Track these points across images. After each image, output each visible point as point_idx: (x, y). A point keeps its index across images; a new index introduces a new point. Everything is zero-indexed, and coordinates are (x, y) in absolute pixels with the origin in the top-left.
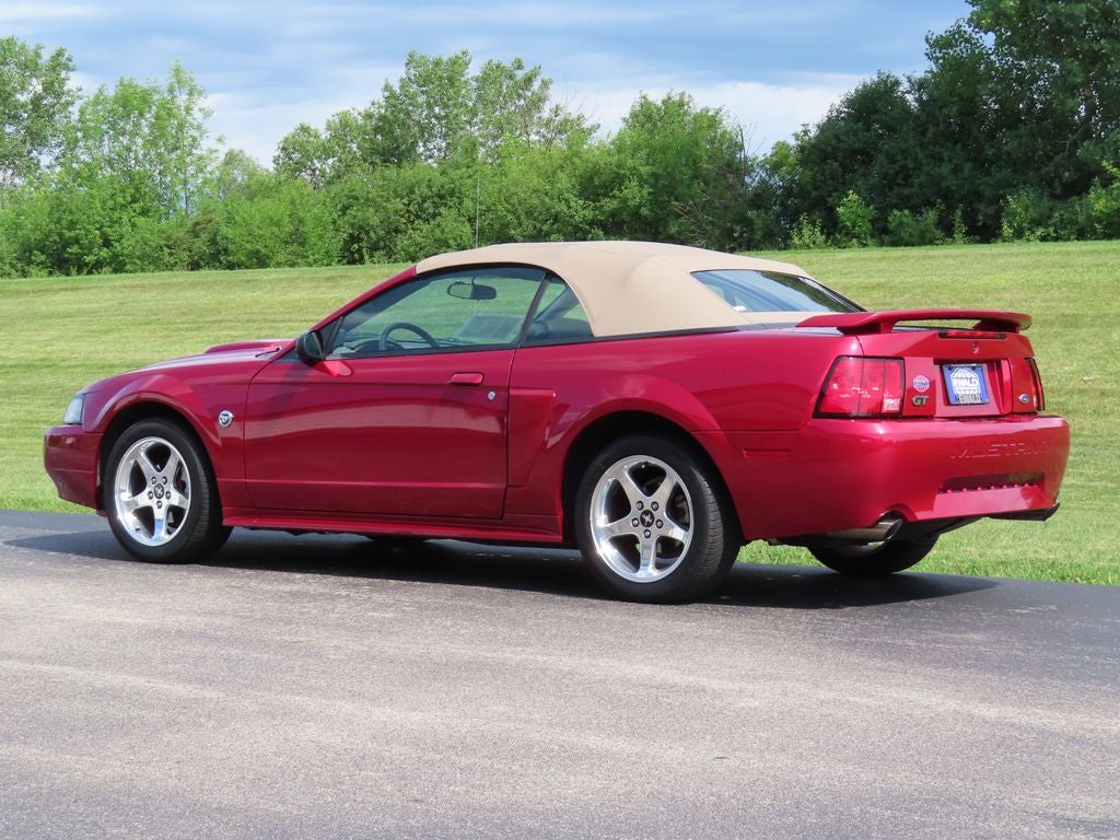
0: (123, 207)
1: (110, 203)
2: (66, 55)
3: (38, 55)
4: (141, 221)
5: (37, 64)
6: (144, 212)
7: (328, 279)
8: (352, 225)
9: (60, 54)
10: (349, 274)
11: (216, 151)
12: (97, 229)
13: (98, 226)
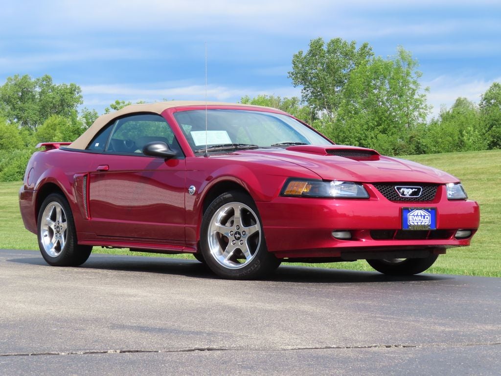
0: (373, 129)
1: (365, 127)
2: (369, 47)
3: (353, 48)
4: (381, 136)
5: (352, 52)
6: (384, 131)
7: (428, 160)
8: (493, 137)
9: (365, 46)
10: (441, 157)
11: (425, 96)
12: (357, 141)
13: (357, 139)
